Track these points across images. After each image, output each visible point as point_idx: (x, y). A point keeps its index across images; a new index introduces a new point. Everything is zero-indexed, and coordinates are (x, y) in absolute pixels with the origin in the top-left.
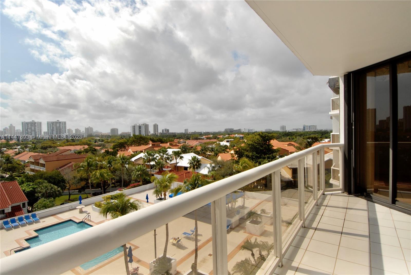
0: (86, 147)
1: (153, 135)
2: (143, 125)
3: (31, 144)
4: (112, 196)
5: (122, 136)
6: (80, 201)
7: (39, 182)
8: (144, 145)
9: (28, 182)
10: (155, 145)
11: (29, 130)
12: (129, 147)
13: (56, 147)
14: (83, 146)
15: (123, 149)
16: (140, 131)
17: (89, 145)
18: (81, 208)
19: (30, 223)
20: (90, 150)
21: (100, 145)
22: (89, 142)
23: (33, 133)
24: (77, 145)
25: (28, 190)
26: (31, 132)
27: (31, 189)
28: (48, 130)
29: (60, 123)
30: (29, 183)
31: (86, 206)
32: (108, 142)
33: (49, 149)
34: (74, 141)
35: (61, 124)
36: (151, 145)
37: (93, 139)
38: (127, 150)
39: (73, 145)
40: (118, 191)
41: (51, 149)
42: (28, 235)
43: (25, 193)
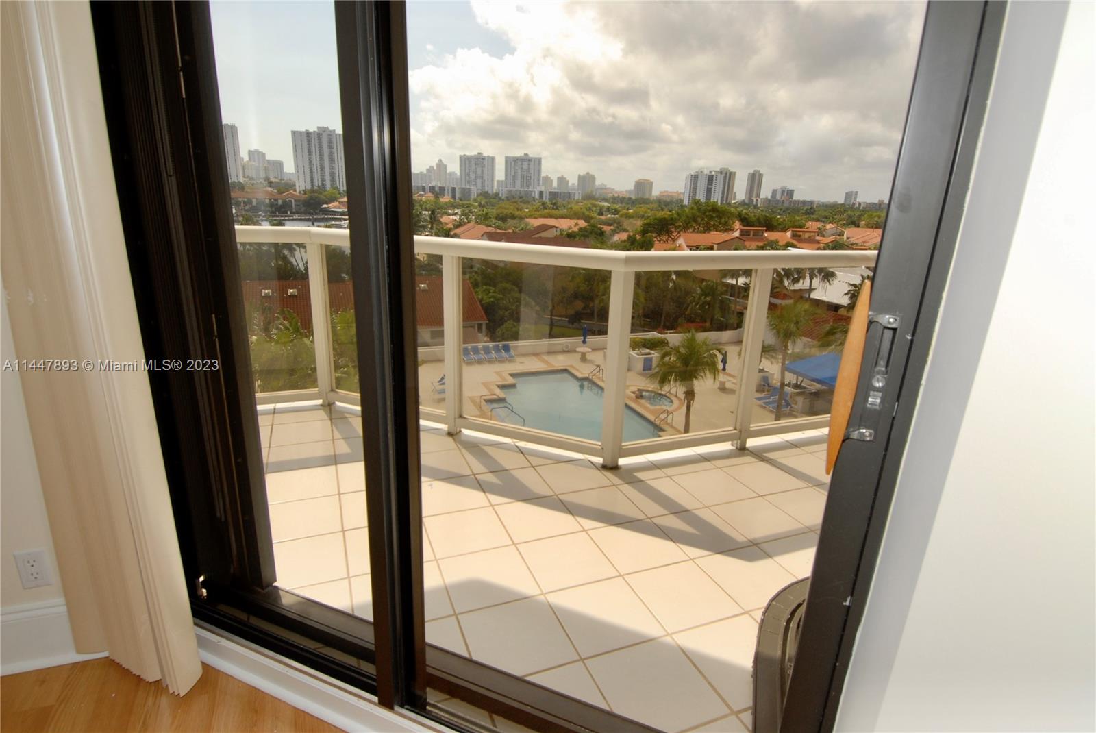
0: (582, 223)
1: (743, 203)
2: (719, 175)
3: (476, 208)
4: (645, 339)
5: (662, 203)
6: (585, 339)
7: (505, 289)
8: (720, 231)
9: (486, 284)
10: (749, 235)
11: (472, 176)
12: (679, 232)
13: (524, 219)
14: (576, 221)
15: (664, 238)
16: (709, 191)
17: (587, 219)
18: (584, 351)
19: (502, 361)
20: (591, 233)
21: (610, 222)
22: (587, 213)
23: (479, 181)
24: (562, 217)
25: (487, 300)
26: (475, 181)
27: (492, 299)
28: (506, 176)
29: (530, 160)
30: (488, 287)
31: (594, 350)
32: (628, 216)
33: (511, 222)
34: (557, 208)
35: (532, 164)
36: (737, 234)
37: (595, 206)
38: (674, 240)
39: (556, 217)
40: (655, 333)
41: (515, 221)
42: (501, 380)
43: (482, 306)
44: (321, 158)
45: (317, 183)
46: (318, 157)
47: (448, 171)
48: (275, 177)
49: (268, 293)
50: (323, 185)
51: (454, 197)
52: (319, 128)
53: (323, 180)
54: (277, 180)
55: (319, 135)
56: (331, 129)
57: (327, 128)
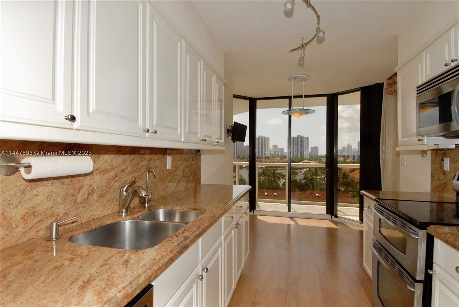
44: (297, 146)
45: (295, 155)
46: (296, 146)
47: (352, 148)
48: (281, 154)
49: (267, 194)
50: (298, 156)
51: (354, 159)
52: (297, 136)
53: (297, 154)
54: (281, 155)
55: (297, 138)
56: (302, 135)
57: (301, 135)
